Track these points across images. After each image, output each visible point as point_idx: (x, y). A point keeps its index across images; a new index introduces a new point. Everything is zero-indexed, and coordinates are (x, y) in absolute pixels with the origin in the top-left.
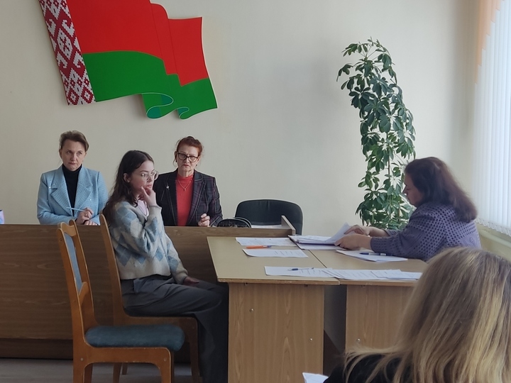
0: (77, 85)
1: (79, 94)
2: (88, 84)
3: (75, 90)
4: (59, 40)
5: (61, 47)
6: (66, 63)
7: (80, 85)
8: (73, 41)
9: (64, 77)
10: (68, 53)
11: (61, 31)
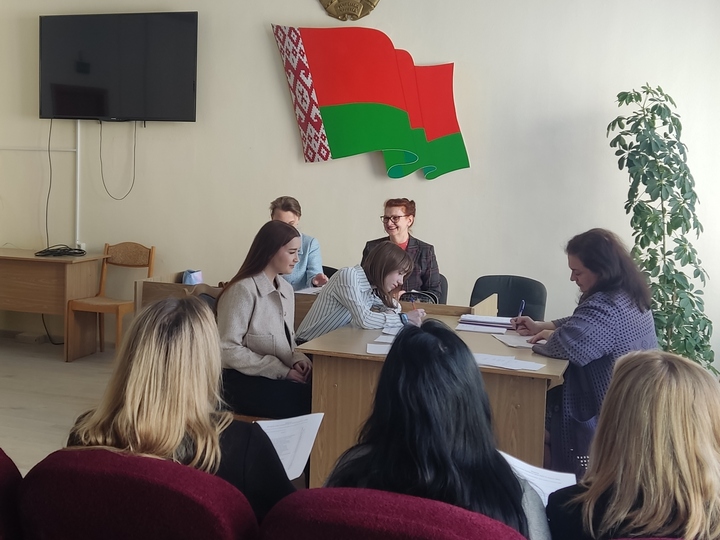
0: (313, 140)
1: (316, 151)
2: (324, 140)
3: (313, 147)
4: (297, 92)
5: (299, 100)
6: (303, 117)
7: (317, 140)
8: (310, 94)
9: (302, 132)
10: (305, 106)
11: (299, 82)
